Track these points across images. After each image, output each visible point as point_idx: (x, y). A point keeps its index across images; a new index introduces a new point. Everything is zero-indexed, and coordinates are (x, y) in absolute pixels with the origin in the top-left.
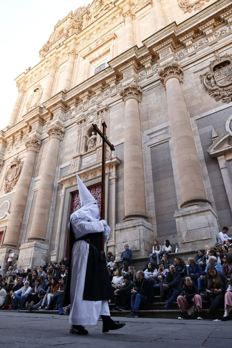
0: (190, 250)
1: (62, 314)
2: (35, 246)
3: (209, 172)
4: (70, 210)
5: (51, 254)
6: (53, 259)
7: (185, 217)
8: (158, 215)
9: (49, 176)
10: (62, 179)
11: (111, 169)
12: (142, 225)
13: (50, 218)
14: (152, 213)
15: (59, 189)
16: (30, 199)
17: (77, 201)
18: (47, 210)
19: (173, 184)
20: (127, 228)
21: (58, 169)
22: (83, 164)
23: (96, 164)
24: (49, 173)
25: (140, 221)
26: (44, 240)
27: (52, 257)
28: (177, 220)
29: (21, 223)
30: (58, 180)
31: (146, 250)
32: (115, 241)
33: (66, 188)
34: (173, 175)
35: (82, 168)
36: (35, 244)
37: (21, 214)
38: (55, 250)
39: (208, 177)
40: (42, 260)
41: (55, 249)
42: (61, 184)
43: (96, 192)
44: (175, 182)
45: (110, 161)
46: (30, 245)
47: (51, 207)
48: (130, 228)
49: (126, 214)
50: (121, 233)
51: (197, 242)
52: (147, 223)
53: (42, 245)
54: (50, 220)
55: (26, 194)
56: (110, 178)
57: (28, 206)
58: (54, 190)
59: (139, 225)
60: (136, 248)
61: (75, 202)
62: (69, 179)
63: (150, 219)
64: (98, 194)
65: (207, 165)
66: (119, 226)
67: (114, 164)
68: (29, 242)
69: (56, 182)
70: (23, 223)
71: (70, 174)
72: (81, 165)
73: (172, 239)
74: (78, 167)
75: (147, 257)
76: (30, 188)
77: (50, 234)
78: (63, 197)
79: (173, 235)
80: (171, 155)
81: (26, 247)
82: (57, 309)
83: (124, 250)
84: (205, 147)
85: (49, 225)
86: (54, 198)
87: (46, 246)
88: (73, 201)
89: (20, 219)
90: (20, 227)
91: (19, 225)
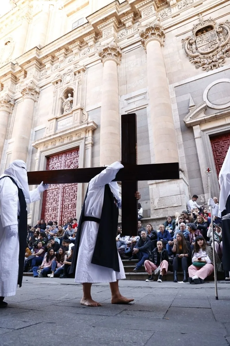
0: (161, 216)
3: (183, 141)
7: (158, 185)
9: (23, 138)
10: (37, 142)
11: (87, 133)
15: (33, 152)
16: (4, 161)
17: (52, 165)
19: (149, 151)
21: (33, 132)
22: (59, 128)
23: (72, 128)
24: (23, 136)
28: (150, 187)
30: (32, 143)
33: (41, 152)
34: (149, 142)
35: (57, 132)
38: (30, 214)
39: (183, 146)
41: (30, 212)
42: (36, 147)
43: (72, 156)
44: (150, 149)
45: (86, 125)
51: (168, 209)
56: (86, 143)
57: (2, 169)
58: (29, 154)
61: (50, 166)
62: (44, 142)
64: (74, 158)
65: (182, 134)
67: (91, 129)
69: (31, 145)
71: (45, 138)
72: (56, 128)
73: (145, 204)
74: (53, 130)
75: (120, 222)
76: (3, 151)
78: (37, 161)
79: (146, 201)
80: (148, 122)
82: (32, 271)
84: (182, 116)
86: (28, 161)
88: (49, 165)
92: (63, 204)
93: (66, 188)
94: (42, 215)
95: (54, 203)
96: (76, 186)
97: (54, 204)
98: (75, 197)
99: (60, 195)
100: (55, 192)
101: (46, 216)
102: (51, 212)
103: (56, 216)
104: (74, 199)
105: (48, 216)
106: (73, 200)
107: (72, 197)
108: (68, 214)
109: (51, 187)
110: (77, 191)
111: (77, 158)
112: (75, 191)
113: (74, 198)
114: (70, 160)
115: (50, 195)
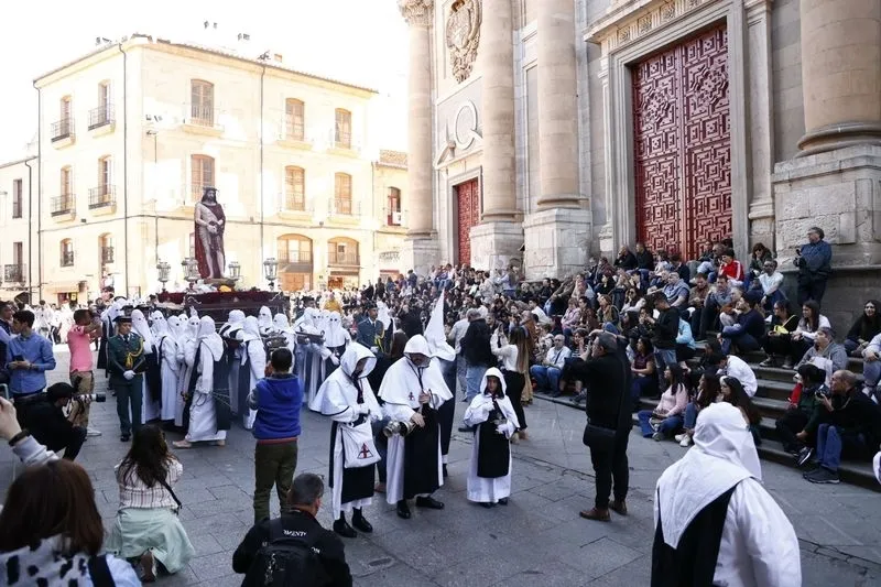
1: (649, 436)
2: (557, 221)
4: (631, 118)
5: (600, 235)
6: (607, 246)
9: (558, 22)
10: (596, 29)
12: (867, 166)
13: (580, 141)
15: (591, 55)
16: (521, 92)
17: (648, 87)
18: (570, 124)
20: (814, 176)
24: (557, 16)
25: (861, 151)
26: (576, 201)
27: (602, 242)
29: (513, 159)
30: (584, 33)
32: (774, 204)
33: (612, 54)
36: (557, 216)
37: (508, 137)
38: (607, 225)
40: (580, 249)
41: (608, 221)
42: (595, 42)
43: (705, 53)
46: (545, 218)
47: (580, 111)
48: (823, 175)
49: (809, 132)
50: (791, 191)
53: (574, 213)
54: (584, 146)
55: (507, 80)
56: (748, 3)
57: (519, 112)
58: (580, 62)
59: (856, 168)
60: (842, 238)
61: (643, 91)
62: (616, 24)
64: (712, 59)
66: (786, 169)
68: (542, 210)
69: (581, 39)
70: (517, 157)
71: (618, 10)
76: (515, 63)
77: (589, 184)
78: (606, 80)
81: (537, 223)
85: (584, 160)
86: (583, 84)
87: (583, 215)
88: (639, 88)
89: (509, 149)
90: (514, 169)
91: (509, 164)
92: (691, 198)
93: (696, 152)
94: (637, 227)
95: (666, 195)
96: (725, 144)
97: (667, 199)
98: (727, 178)
99: (681, 173)
100: (666, 165)
101: (650, 229)
102: (660, 220)
103: (675, 230)
104: (724, 184)
105: (655, 230)
106: (721, 187)
107: (716, 177)
108: (709, 223)
109: (653, 151)
110: (729, 160)
111: (723, 57)
112: (723, 158)
113: (723, 179)
114: (700, 66)
115: (653, 174)
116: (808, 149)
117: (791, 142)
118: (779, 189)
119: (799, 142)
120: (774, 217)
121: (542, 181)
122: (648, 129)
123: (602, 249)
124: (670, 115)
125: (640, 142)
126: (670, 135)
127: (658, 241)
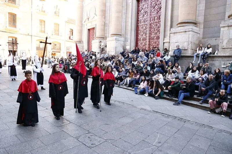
1: (137, 94)
2: (116, 40)
5: (126, 44)
8: (205, 21)
12: (192, 31)
14: (201, 19)
16: (108, 4)
17: (141, 6)
18: (120, 14)
20: (180, 32)
25: (191, 27)
26: (121, 35)
27: (127, 46)
28: (222, 29)
29: (105, 23)
31: (192, 49)
32: (170, 39)
36: (116, 38)
37: (104, 16)
38: (128, 42)
40: (121, 48)
46: (112, 39)
47: (123, 11)
48: (181, 32)
49: (180, 21)
50: (174, 35)
52: (196, 28)
53: (120, 38)
54: (124, 20)
57: (107, 10)
59: (189, 31)
60: (185, 48)
63: (198, 24)
64: (158, 0)
66: (173, 30)
68: (112, 37)
70: (106, 22)
75: (192, 55)
77: (124, 31)
78: (131, 3)
79: (215, 38)
81: (110, 40)
83: (176, 48)
85: (123, 24)
86: (124, 4)
87: (122, 39)
88: (139, 6)
89: (104, 20)
90: (105, 25)
91: (103, 24)
92: (150, 36)
93: (152, 24)
94: (136, 43)
95: (144, 35)
96: (159, 23)
97: (144, 36)
98: (159, 32)
99: (148, 30)
100: (144, 27)
101: (139, 44)
102: (142, 41)
103: (145, 44)
104: (158, 33)
105: (140, 44)
106: (157, 34)
107: (156, 31)
108: (154, 43)
109: (141, 23)
110: (160, 27)
112: (158, 27)
113: (158, 32)
115: (141, 29)
116: (179, 25)
117: (175, 24)
118: (171, 35)
119: (177, 24)
120: (169, 42)
121: (112, 29)
122: (140, 17)
123: (127, 48)
124: (146, 14)
125: (138, 21)
126: (146, 19)
127: (141, 47)
